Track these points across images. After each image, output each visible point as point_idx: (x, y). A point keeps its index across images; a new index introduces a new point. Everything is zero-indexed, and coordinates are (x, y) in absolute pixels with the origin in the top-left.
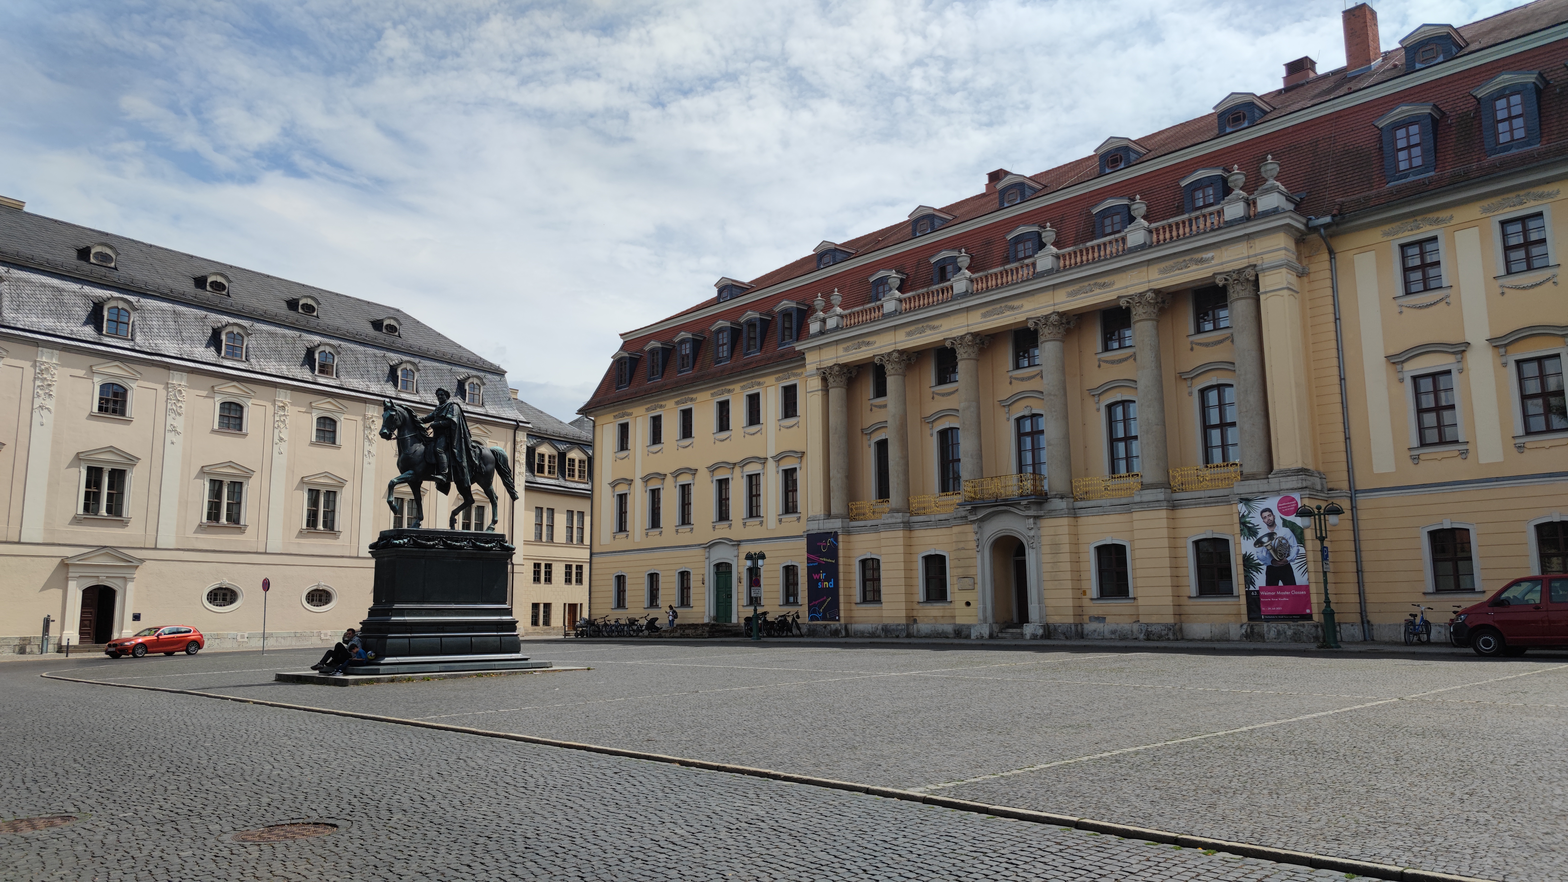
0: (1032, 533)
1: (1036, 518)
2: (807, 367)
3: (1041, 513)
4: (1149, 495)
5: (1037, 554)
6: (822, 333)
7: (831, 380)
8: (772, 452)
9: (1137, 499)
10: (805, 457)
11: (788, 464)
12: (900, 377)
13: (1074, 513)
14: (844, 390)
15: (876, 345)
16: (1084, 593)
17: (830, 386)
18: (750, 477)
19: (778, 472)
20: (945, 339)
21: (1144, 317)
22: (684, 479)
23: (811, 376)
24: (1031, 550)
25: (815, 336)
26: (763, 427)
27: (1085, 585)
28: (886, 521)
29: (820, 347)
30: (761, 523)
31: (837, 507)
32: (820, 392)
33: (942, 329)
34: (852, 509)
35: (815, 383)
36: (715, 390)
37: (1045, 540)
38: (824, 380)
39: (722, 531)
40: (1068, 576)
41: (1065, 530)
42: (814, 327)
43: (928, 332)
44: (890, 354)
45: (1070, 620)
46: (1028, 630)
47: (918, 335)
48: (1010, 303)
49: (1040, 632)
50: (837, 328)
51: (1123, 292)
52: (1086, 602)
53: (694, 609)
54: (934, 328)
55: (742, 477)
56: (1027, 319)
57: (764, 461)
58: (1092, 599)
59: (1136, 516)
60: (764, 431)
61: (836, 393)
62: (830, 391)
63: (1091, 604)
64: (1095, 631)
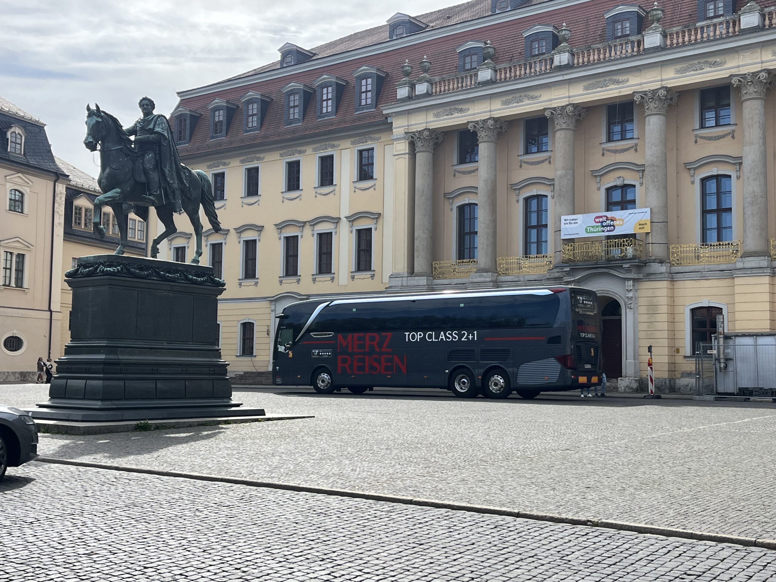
0: (630, 295)
1: (634, 280)
2: (394, 130)
3: (641, 276)
4: (752, 262)
5: (634, 314)
6: (410, 98)
7: (419, 144)
8: (345, 212)
9: (739, 265)
10: (381, 218)
11: (363, 224)
12: (493, 144)
13: (672, 277)
14: (431, 155)
15: (469, 113)
16: (678, 351)
17: (417, 150)
18: (320, 235)
19: (351, 232)
20: (545, 109)
21: (754, 96)
22: (250, 235)
23: (397, 139)
24: (628, 310)
25: (403, 100)
26: (337, 188)
27: (678, 344)
28: (475, 280)
29: (409, 112)
30: (332, 279)
31: (420, 265)
32: (407, 156)
33: (541, 99)
34: (435, 268)
35: (403, 147)
36: (285, 151)
37: (643, 301)
38: (412, 145)
39: (290, 285)
40: (665, 334)
41: (664, 292)
42: (402, 92)
43: (527, 102)
44: (485, 121)
45: (666, 375)
46: (622, 383)
47: (515, 104)
48: (615, 78)
49: (635, 385)
50: (428, 95)
51: (735, 71)
52: (679, 359)
53: (257, 358)
54: (532, 98)
55: (313, 235)
56: (634, 92)
57: (336, 221)
58: (685, 357)
59: (737, 281)
60: (337, 191)
61: (422, 158)
62: (417, 155)
63: (684, 361)
64: (687, 386)
